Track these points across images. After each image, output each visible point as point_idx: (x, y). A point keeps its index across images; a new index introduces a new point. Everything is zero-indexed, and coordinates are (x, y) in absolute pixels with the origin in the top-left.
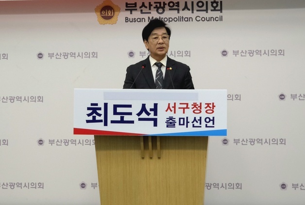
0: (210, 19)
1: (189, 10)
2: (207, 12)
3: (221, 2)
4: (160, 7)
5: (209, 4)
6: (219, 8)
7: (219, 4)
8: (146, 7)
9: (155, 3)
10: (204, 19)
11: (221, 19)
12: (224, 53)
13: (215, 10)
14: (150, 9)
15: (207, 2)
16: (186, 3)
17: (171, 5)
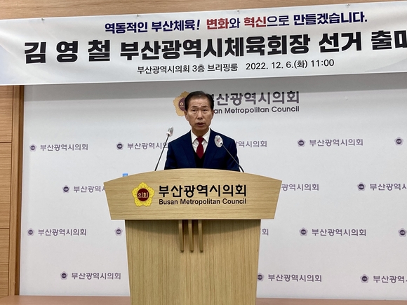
0: (286, 110)
1: (265, 101)
2: (283, 103)
3: (298, 92)
4: (237, 99)
5: (286, 95)
6: (295, 98)
7: (296, 94)
8: (223, 99)
9: (232, 94)
10: (280, 110)
11: (298, 109)
12: (301, 143)
13: (291, 101)
14: (227, 101)
15: (283, 93)
16: (262, 94)
17: (248, 96)
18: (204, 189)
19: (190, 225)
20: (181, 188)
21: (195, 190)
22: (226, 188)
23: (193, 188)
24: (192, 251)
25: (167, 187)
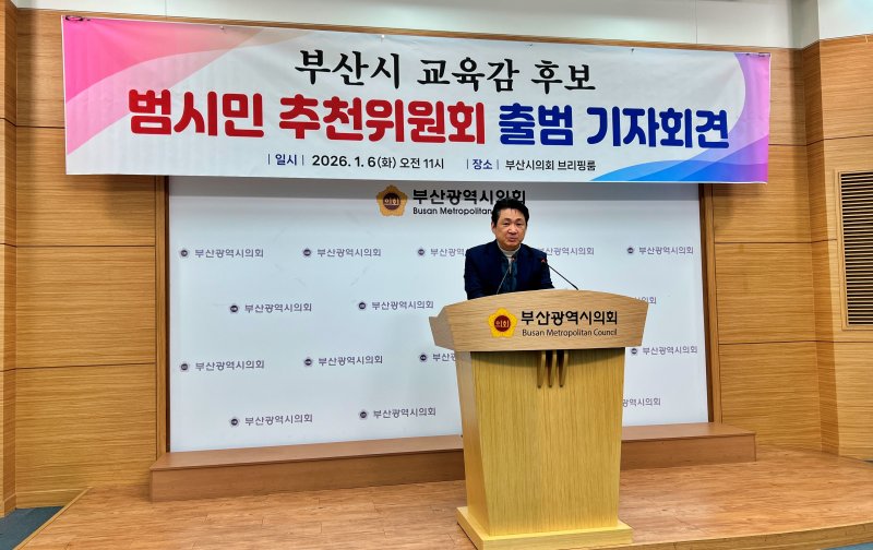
1: (488, 200)
3: (523, 192)
4: (454, 197)
5: (510, 194)
7: (521, 194)
8: (438, 196)
9: (448, 191)
14: (442, 199)
16: (484, 192)
18: (574, 316)
19: (555, 357)
20: (548, 315)
21: (565, 319)
22: (597, 315)
23: (562, 315)
24: (550, 386)
25: (532, 313)
